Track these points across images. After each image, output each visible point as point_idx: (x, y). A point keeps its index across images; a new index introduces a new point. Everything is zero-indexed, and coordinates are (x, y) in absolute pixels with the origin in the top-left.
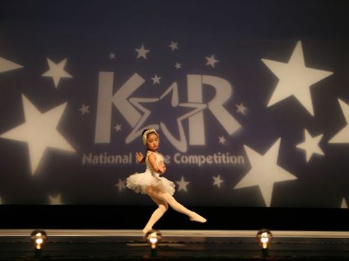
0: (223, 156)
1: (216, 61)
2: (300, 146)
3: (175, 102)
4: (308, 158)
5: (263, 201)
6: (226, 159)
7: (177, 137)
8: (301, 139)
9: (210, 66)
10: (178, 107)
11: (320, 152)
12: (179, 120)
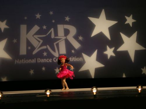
0: (74, 58)
1: (69, 19)
2: (105, 53)
3: (53, 36)
4: (109, 57)
5: (91, 76)
6: (75, 59)
7: (54, 51)
8: (106, 49)
9: (67, 21)
10: (54, 38)
11: (113, 55)
12: (55, 44)
